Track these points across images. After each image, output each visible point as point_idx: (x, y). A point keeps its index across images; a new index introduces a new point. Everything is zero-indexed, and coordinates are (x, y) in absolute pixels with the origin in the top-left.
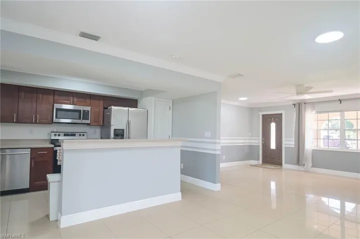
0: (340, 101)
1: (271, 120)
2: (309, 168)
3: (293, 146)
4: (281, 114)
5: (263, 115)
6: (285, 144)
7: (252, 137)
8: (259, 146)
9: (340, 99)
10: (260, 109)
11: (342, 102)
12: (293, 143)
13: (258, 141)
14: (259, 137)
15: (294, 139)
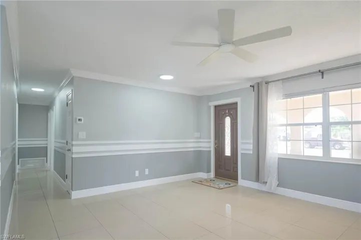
0: (322, 73)
1: (225, 113)
2: (272, 188)
3: (251, 152)
4: (236, 104)
5: (216, 107)
6: (242, 149)
7: (200, 138)
8: (210, 152)
9: (321, 69)
10: (210, 98)
11: (324, 76)
12: (251, 147)
13: (208, 145)
14: (210, 138)
15: (252, 141)
